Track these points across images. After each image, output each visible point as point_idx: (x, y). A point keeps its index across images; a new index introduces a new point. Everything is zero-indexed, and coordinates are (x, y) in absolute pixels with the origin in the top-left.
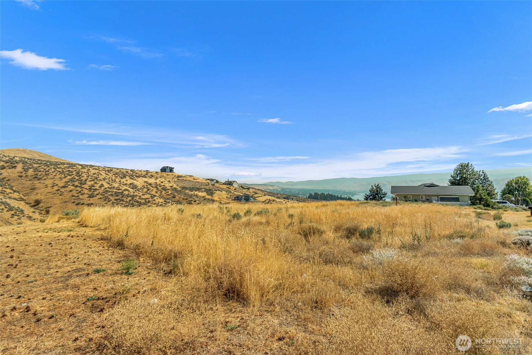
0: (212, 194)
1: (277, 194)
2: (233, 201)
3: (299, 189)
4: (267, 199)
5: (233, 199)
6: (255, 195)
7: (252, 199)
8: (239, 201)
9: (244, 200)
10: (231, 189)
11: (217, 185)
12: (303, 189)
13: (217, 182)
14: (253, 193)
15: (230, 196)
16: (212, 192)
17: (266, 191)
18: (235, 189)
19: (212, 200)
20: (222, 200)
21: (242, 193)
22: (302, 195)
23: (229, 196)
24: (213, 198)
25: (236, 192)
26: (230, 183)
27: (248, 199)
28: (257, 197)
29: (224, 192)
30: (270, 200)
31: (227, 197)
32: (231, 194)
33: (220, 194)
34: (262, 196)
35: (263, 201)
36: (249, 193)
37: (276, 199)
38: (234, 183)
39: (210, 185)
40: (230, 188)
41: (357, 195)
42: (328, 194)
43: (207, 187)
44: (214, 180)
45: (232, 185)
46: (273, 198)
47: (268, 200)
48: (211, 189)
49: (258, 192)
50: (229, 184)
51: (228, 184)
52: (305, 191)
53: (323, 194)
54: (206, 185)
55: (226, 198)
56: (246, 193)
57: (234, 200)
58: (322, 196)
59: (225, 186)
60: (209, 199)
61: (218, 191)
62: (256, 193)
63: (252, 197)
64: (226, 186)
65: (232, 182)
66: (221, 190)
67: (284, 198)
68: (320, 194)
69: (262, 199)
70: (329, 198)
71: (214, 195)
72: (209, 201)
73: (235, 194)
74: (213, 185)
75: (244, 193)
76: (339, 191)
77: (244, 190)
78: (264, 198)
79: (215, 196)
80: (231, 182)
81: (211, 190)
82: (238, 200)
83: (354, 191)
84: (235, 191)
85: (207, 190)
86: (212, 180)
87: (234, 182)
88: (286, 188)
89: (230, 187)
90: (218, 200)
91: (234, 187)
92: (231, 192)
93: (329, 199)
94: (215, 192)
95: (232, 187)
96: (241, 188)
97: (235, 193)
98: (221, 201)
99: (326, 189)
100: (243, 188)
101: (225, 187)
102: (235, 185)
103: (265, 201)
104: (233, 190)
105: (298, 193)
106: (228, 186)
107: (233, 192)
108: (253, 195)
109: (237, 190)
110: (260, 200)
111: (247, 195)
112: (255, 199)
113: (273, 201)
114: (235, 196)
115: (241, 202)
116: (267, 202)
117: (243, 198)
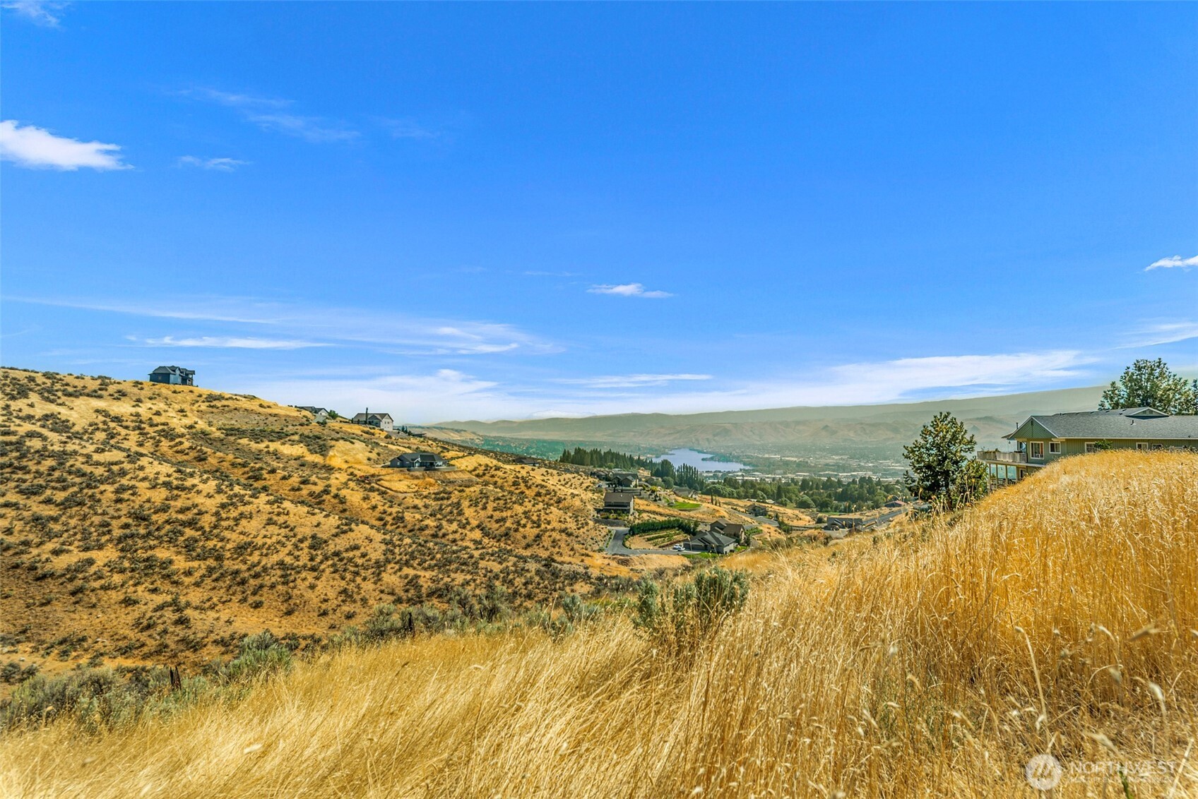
0: (323, 450)
2: (390, 470)
3: (527, 440)
4: (480, 465)
5: (389, 463)
6: (446, 454)
7: (441, 463)
8: (405, 469)
9: (421, 465)
10: (377, 435)
11: (333, 424)
12: (539, 441)
13: (333, 415)
14: (440, 449)
15: (378, 454)
16: (324, 445)
18: (386, 437)
19: (324, 466)
20: (356, 466)
21: (409, 448)
22: (538, 454)
23: (374, 456)
24: (328, 462)
25: (392, 444)
26: (371, 420)
27: (432, 464)
28: (452, 458)
29: (359, 445)
30: (487, 465)
31: (369, 459)
32: (380, 450)
33: (349, 450)
34: (464, 456)
35: (470, 468)
36: (428, 449)
37: (501, 464)
38: (384, 420)
39: (314, 423)
40: (373, 434)
42: (609, 452)
43: (306, 430)
44: (321, 409)
45: (378, 425)
46: (492, 461)
47: (483, 468)
48: (317, 434)
50: (370, 423)
51: (365, 423)
52: (544, 447)
53: (595, 452)
54: (301, 425)
55: (366, 462)
56: (421, 447)
57: (388, 467)
58: (594, 456)
59: (357, 426)
60: (315, 465)
61: (341, 442)
63: (439, 457)
64: (362, 427)
65: (378, 417)
66: (350, 439)
67: (515, 462)
68: (588, 451)
69: (465, 464)
70: (612, 461)
71: (331, 453)
72: (316, 470)
73: (391, 450)
74: (323, 424)
75: (415, 447)
76: (630, 446)
77: (412, 440)
78: (470, 462)
79: (334, 456)
80: (374, 416)
81: (319, 438)
82: (402, 466)
83: (659, 446)
84: (389, 441)
85: (308, 437)
86: (315, 411)
87: (383, 415)
88: (495, 437)
89: (372, 431)
90: (345, 466)
91: (382, 430)
92: (377, 444)
94: (333, 443)
95: (377, 431)
96: (401, 433)
97: (390, 446)
98: (351, 470)
99: (600, 439)
100: (410, 434)
101: (356, 429)
102: (386, 426)
103: (474, 470)
104: (383, 439)
106: (366, 429)
107: (383, 444)
108: (439, 453)
109: (394, 438)
110: (462, 468)
111: (424, 452)
112: (449, 465)
113: (496, 470)
114: (391, 455)
115: (411, 473)
116: (481, 473)
117: (418, 462)
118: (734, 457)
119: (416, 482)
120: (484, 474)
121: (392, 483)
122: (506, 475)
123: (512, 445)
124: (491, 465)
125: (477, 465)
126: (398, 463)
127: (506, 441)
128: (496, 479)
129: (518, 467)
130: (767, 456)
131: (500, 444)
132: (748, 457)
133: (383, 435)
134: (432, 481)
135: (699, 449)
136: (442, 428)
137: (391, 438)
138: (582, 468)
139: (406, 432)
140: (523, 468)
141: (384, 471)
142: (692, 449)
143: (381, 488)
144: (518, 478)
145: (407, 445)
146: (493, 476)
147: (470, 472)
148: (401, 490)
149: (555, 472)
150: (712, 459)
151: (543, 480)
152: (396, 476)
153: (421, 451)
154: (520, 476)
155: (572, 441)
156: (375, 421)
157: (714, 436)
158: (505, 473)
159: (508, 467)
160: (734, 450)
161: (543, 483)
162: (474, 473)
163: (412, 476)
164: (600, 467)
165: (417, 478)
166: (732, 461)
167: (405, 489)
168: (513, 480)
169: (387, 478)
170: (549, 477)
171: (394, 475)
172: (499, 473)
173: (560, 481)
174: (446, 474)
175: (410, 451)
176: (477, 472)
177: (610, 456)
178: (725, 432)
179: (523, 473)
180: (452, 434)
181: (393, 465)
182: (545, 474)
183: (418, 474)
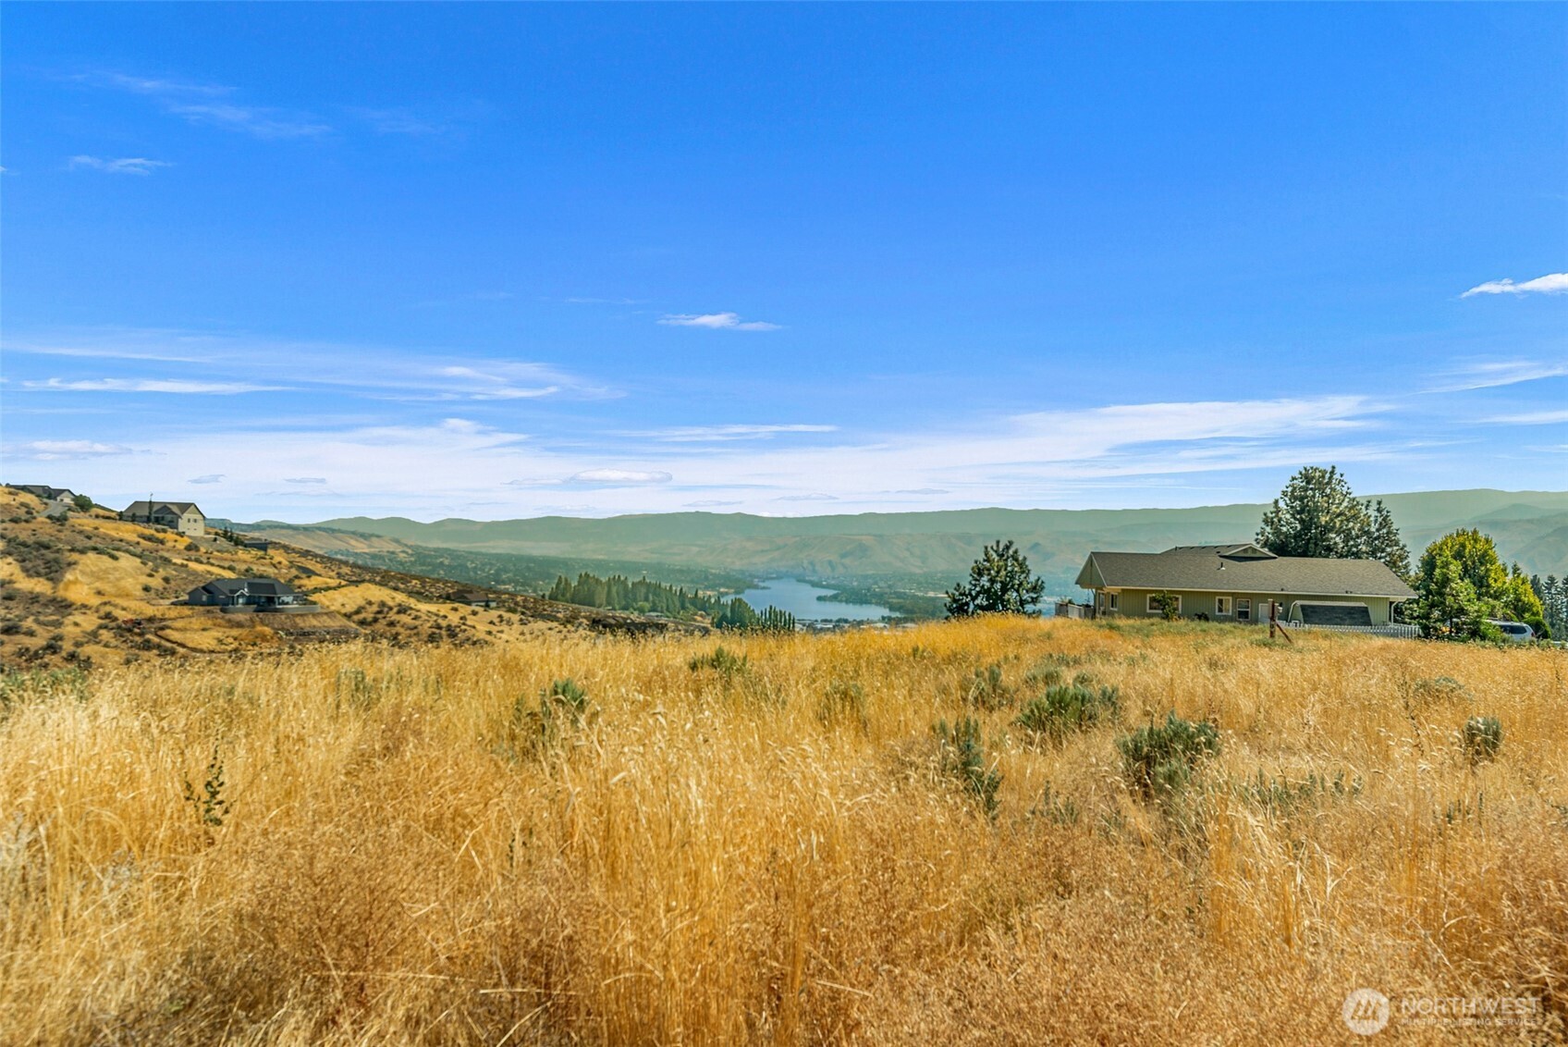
0: (53, 570)
1: (405, 578)
2: (186, 611)
3: (498, 557)
4: (370, 603)
5: (186, 597)
6: (305, 582)
7: (289, 599)
8: (216, 609)
9: (249, 602)
10: (170, 544)
11: (84, 521)
12: (520, 558)
13: (83, 504)
14: (294, 572)
15: (166, 580)
16: (56, 561)
17: (346, 563)
18: (189, 548)
19: (53, 601)
20: (119, 601)
21: (231, 569)
22: (517, 583)
23: (156, 582)
24: (61, 593)
25: (198, 561)
26: (160, 516)
27: (271, 600)
28: (316, 590)
29: (127, 562)
30: (383, 604)
31: (146, 589)
32: (171, 572)
33: (106, 571)
34: (340, 586)
35: (349, 609)
36: (271, 571)
37: (412, 602)
38: (186, 516)
39: (41, 519)
40: (162, 542)
41: (756, 587)
42: (642, 583)
43: (22, 532)
44: (61, 492)
45: (173, 524)
46: (401, 598)
47: (375, 608)
48: (45, 539)
49: (310, 564)
50: (157, 521)
51: (148, 520)
52: (529, 569)
53: (617, 582)
54: (15, 521)
55: (140, 593)
56: (255, 568)
57: (185, 603)
58: (614, 589)
59: (130, 526)
60: (34, 598)
61: (91, 555)
62: (309, 573)
63: (288, 587)
64: (140, 528)
65: (175, 509)
66: (110, 549)
67: (448, 598)
68: (604, 580)
69: (341, 600)
70: (646, 599)
71: (69, 576)
72: (36, 608)
73: (195, 573)
74: (61, 520)
75: (244, 567)
76: (681, 571)
77: (241, 554)
78: (350, 598)
79: (75, 582)
80: (165, 507)
81: (47, 547)
82: (212, 602)
83: (742, 572)
84: (193, 554)
85: (24, 545)
86: (49, 494)
87: (185, 507)
88: (436, 550)
89: (161, 536)
90: (95, 601)
91: (182, 535)
92: (167, 561)
93: (647, 605)
94: (75, 556)
95: (170, 536)
96: (222, 542)
97: (192, 565)
98: (108, 609)
99: (627, 558)
100: (237, 542)
101: (129, 532)
102: (192, 529)
103: (358, 612)
104: (179, 552)
105: (498, 573)
106: (149, 531)
107: (179, 561)
108: (291, 580)
109: (203, 550)
110: (333, 608)
111: (261, 577)
112: (307, 602)
113: (399, 612)
114: (192, 582)
115: (228, 616)
116: (370, 617)
117: (242, 595)
118: (875, 595)
119: (235, 632)
120: (376, 620)
121: (188, 635)
122: (417, 623)
123: (469, 564)
124: (391, 603)
125: (363, 603)
126: (204, 598)
127: (458, 557)
128: (398, 629)
129: (444, 608)
130: (931, 594)
131: (446, 562)
132: (899, 595)
133: (181, 545)
134: (267, 630)
135: (815, 579)
136: (333, 531)
137: (197, 549)
138: (585, 610)
139: (230, 539)
140: (455, 609)
141: (173, 613)
142: (801, 580)
143: (164, 642)
144: (439, 627)
145: (227, 564)
146: (392, 624)
147: (348, 616)
148: (204, 647)
149: (515, 617)
150: (834, 598)
151: (490, 633)
152: (196, 623)
153: (255, 576)
154: (444, 623)
155: (582, 560)
156: (169, 517)
157: (843, 556)
158: (416, 618)
159: (424, 607)
160: (876, 583)
161: (488, 638)
162: (356, 618)
163: (229, 621)
164: (625, 608)
165: (239, 625)
166: (870, 603)
167: (213, 644)
168: (430, 631)
169: (179, 624)
170: (504, 627)
171: (194, 620)
172: (405, 619)
173: (522, 634)
174: (298, 620)
175: (232, 575)
176: (361, 616)
177: (643, 590)
178: (862, 550)
179: (454, 619)
180: (353, 542)
181: (193, 601)
182: (496, 620)
183: (241, 617)
